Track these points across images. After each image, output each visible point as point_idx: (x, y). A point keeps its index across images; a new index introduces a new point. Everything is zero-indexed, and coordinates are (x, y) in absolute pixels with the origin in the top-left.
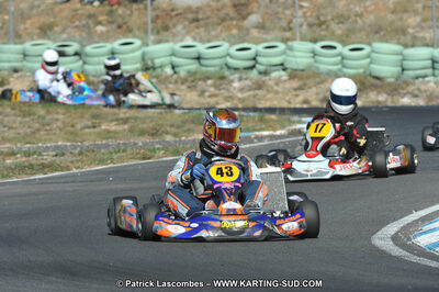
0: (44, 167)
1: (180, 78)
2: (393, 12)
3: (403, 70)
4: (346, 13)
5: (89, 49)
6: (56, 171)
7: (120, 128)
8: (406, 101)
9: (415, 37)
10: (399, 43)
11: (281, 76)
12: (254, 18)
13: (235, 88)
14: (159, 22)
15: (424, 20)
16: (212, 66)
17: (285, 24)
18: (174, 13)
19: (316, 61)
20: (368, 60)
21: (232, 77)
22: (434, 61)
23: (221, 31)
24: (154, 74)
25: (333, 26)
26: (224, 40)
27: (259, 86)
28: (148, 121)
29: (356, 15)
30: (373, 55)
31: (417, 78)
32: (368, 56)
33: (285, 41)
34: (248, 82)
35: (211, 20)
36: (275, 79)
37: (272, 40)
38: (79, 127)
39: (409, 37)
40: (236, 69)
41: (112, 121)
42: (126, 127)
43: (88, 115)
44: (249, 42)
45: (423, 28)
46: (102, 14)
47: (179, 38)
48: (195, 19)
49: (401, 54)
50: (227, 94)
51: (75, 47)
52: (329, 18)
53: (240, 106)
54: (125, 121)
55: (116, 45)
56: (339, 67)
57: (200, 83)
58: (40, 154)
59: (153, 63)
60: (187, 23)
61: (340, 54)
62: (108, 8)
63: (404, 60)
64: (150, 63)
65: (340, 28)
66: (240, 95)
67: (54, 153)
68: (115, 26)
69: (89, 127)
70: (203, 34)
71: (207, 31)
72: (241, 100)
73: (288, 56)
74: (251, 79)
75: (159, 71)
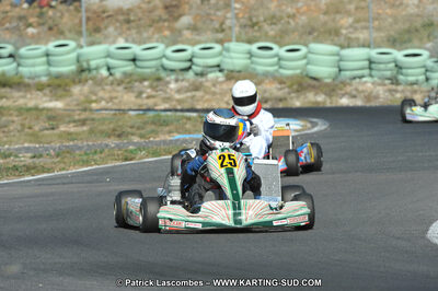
0: (29, 169)
1: (116, 80)
2: (325, 13)
3: (340, 70)
4: (278, 14)
5: (23, 51)
6: (44, 172)
7: (79, 129)
8: (345, 102)
9: (349, 38)
10: (335, 45)
11: (217, 78)
12: (185, 20)
13: (171, 90)
14: (90, 23)
15: (357, 21)
16: (148, 68)
17: (217, 26)
18: (105, 15)
19: (252, 63)
20: (304, 61)
21: (168, 79)
22: (371, 62)
23: (153, 34)
24: (90, 75)
25: (266, 27)
26: (157, 41)
27: (196, 88)
28: (107, 122)
29: (289, 17)
30: (310, 55)
31: (355, 78)
32: (305, 57)
33: (221, 42)
34: (185, 84)
35: (142, 22)
36: (212, 80)
37: (206, 42)
38: (37, 128)
39: (342, 38)
40: (172, 71)
41: (69, 122)
42: (85, 128)
43: (43, 117)
44: (183, 43)
45: (356, 29)
46: (32, 16)
47: (111, 40)
48: (127, 20)
49: (338, 55)
50: (163, 95)
51: (9, 49)
52: (262, 18)
53: (179, 107)
54: (83, 122)
55: (51, 46)
56: (276, 68)
57: (137, 84)
58: (16, 156)
59: (88, 65)
60: (118, 24)
61: (277, 55)
62: (38, 10)
63: (341, 60)
64: (85, 65)
65: (272, 29)
66: (177, 96)
67: (29, 155)
68: (45, 28)
69: (47, 129)
70: (134, 36)
71: (139, 32)
72: (179, 101)
73: (225, 57)
74: (188, 81)
75: (94, 72)
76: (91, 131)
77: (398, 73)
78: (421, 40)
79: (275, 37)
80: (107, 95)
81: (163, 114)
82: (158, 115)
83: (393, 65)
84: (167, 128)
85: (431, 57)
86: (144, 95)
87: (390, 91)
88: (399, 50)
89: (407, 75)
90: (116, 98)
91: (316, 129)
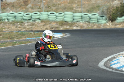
1: (10, 22)
2: (69, 3)
3: (73, 19)
4: (56, 4)
8: (75, 28)
9: (76, 10)
10: (72, 12)
11: (39, 22)
12: (30, 5)
13: (26, 25)
14: (2, 7)
15: (78, 5)
16: (19, 19)
17: (38, 7)
18: (7, 4)
19: (48, 17)
20: (63, 17)
21: (25, 22)
22: (82, 17)
24: (2, 21)
25: (52, 7)
26: (22, 12)
27: (33, 25)
28: (7, 35)
29: (59, 4)
30: (65, 15)
31: (77, 21)
32: (63, 16)
33: (40, 12)
34: (30, 24)
35: (17, 6)
36: (37, 22)
37: (35, 12)
40: (26, 20)
42: (1, 36)
44: (29, 12)
45: (78, 8)
47: (8, 11)
48: (13, 6)
49: (73, 15)
50: (23, 27)
52: (51, 5)
53: (28, 30)
56: (55, 19)
57: (16, 24)
59: (2, 18)
60: (10, 7)
61: (55, 15)
63: (74, 16)
65: (54, 8)
66: (27, 27)
71: (16, 9)
72: (28, 28)
73: (41, 16)
74: (30, 23)
75: (4, 20)
76: (3, 37)
77: (90, 20)
78: (96, 11)
79: (55, 10)
80: (7, 27)
81: (23, 32)
82: (22, 33)
83: (88, 18)
84: (25, 36)
85: (99, 15)
86: (18, 27)
87: (88, 25)
88: (90, 13)
89: (92, 20)
90: (10, 28)
91: (67, 36)
